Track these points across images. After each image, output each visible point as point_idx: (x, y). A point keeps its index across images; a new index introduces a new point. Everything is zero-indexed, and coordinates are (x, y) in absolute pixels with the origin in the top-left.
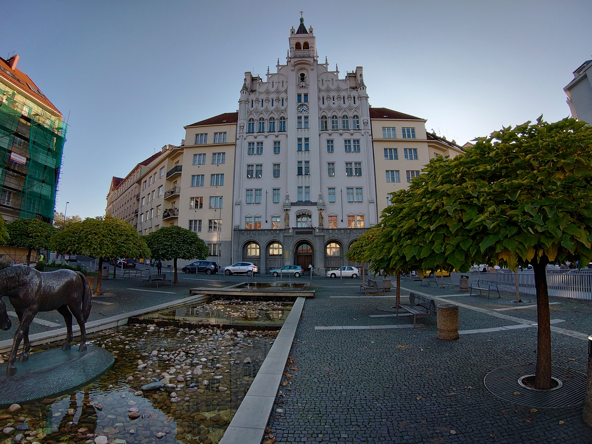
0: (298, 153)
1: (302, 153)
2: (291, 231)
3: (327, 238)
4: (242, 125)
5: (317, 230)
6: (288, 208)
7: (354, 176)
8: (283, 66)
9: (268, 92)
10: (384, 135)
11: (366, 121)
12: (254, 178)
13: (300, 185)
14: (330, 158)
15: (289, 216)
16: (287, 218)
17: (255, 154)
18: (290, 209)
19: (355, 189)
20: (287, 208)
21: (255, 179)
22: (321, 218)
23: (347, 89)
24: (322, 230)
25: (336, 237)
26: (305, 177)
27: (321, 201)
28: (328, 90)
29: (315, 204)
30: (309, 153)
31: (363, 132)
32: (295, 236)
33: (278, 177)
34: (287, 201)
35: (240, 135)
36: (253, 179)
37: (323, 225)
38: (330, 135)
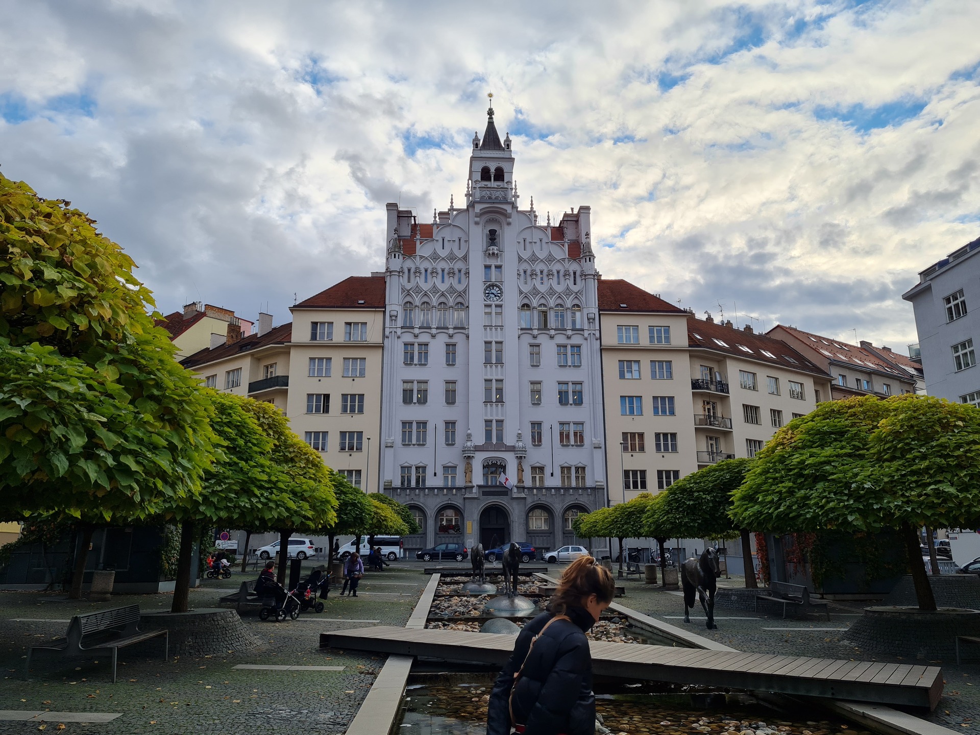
0: (486, 367)
1: (491, 367)
2: (474, 490)
3: (530, 502)
4: (394, 313)
5: (515, 490)
6: (472, 455)
7: (571, 404)
8: (460, 211)
9: (435, 257)
10: (620, 338)
11: (592, 316)
12: (415, 403)
13: (489, 418)
14: (536, 375)
15: (471, 467)
16: (468, 470)
17: (416, 365)
18: (473, 455)
19: (572, 424)
20: (469, 455)
21: (417, 404)
22: (520, 470)
23: (563, 260)
24: (522, 490)
25: (545, 499)
26: (497, 406)
27: (521, 444)
28: (534, 259)
29: (512, 449)
30: (502, 367)
31: (586, 333)
32: (482, 497)
33: (453, 403)
34: (469, 444)
35: (391, 330)
36: (413, 404)
37: (523, 482)
38: (535, 337)
